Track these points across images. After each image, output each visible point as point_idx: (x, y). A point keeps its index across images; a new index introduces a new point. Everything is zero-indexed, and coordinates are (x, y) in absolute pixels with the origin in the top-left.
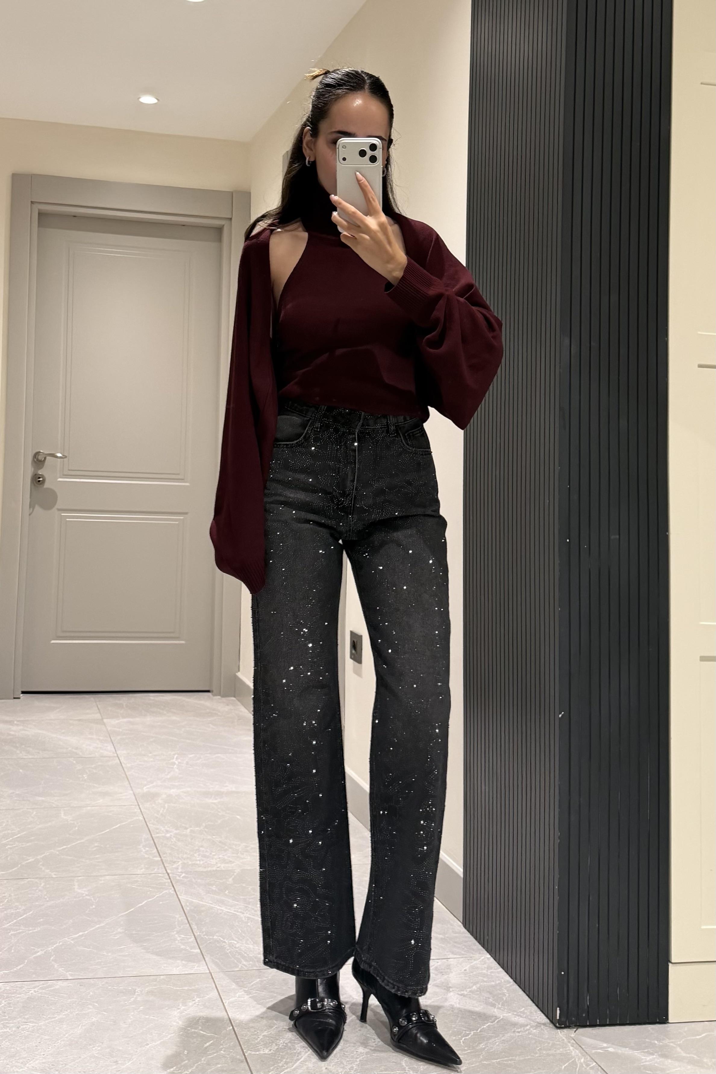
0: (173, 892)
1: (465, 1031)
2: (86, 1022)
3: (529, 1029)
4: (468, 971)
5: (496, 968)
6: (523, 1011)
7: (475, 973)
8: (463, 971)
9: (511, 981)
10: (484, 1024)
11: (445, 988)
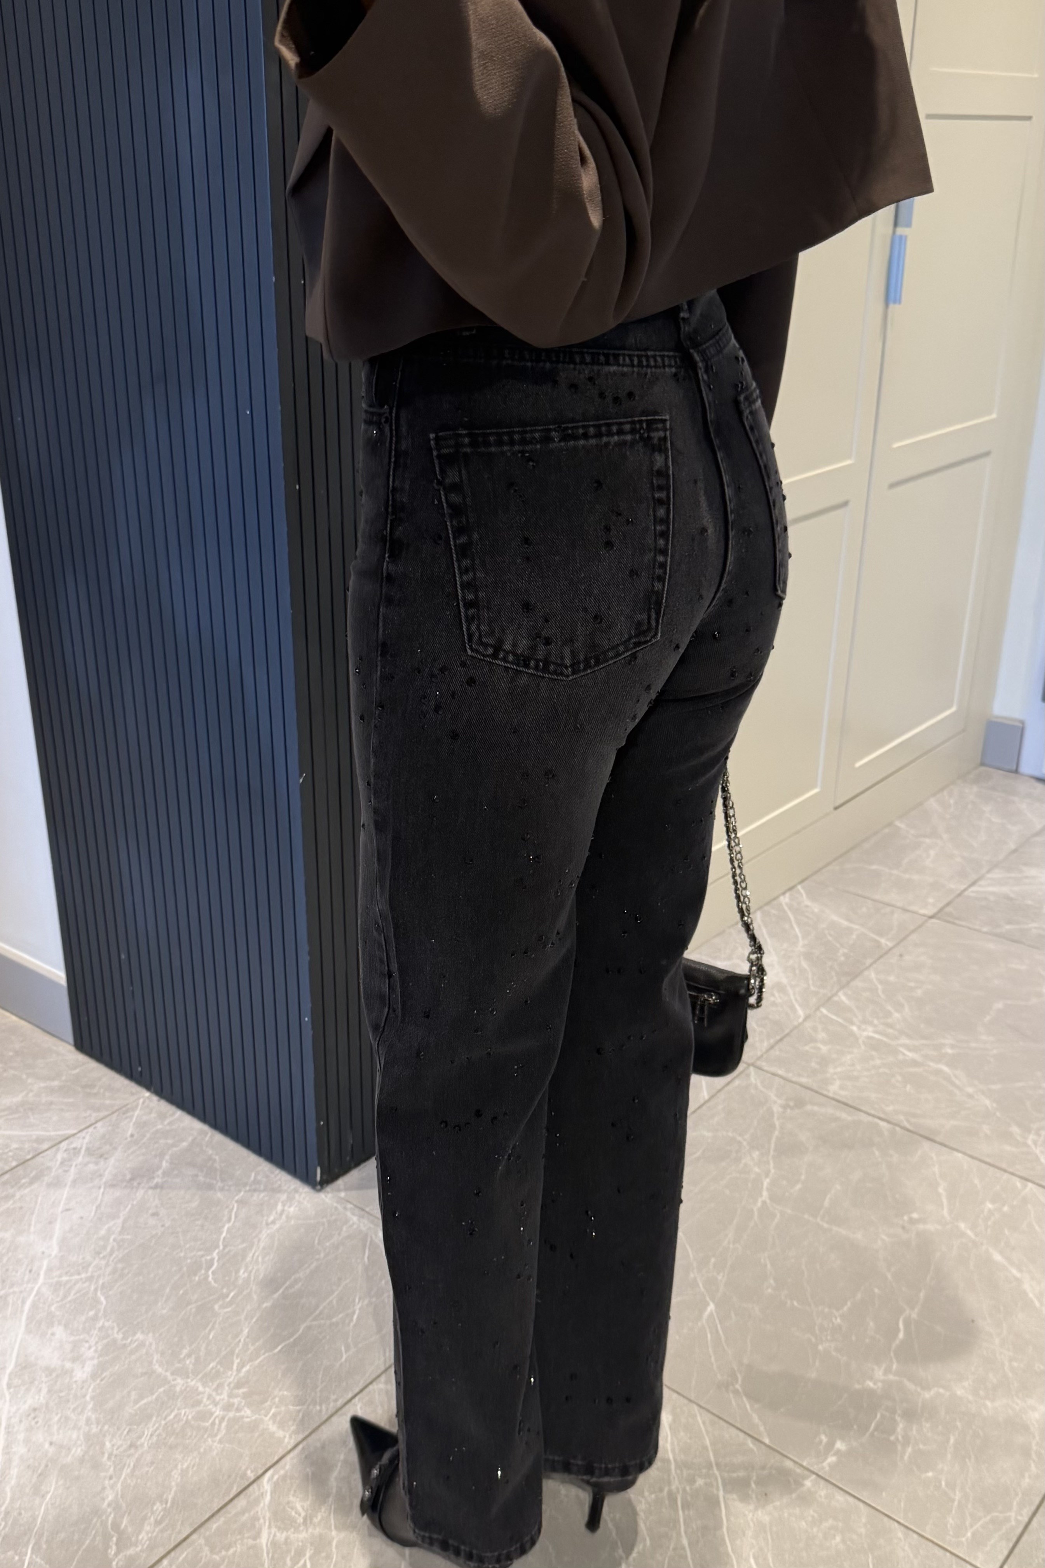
1: (202, 1256)
3: (283, 1211)
4: (136, 1136)
5: (171, 1112)
6: (255, 1179)
7: (148, 1135)
8: (129, 1139)
9: (205, 1128)
10: (221, 1233)
11: (124, 1184)
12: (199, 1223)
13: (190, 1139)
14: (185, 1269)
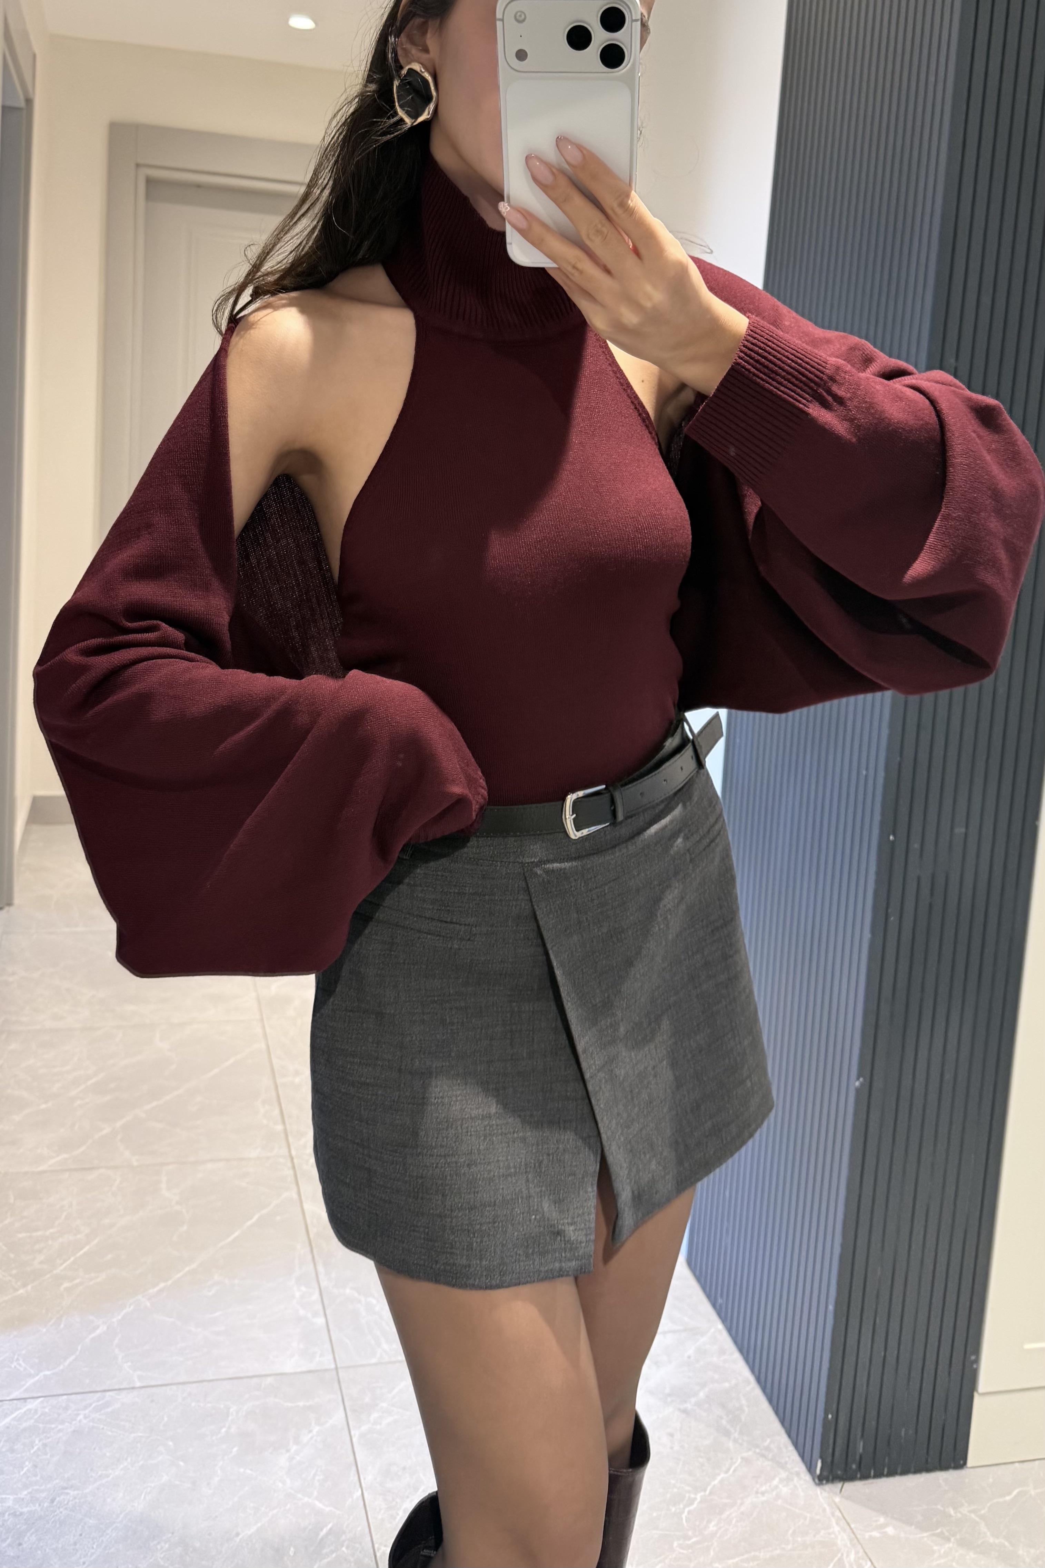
0: (295, 1196)
1: (688, 1492)
2: (153, 1485)
3: (776, 1487)
4: (691, 1359)
5: (730, 1352)
6: (769, 1445)
7: (701, 1363)
8: (684, 1359)
9: (752, 1379)
10: (714, 1480)
12: (701, 1460)
13: (734, 1382)
14: (668, 1496)
